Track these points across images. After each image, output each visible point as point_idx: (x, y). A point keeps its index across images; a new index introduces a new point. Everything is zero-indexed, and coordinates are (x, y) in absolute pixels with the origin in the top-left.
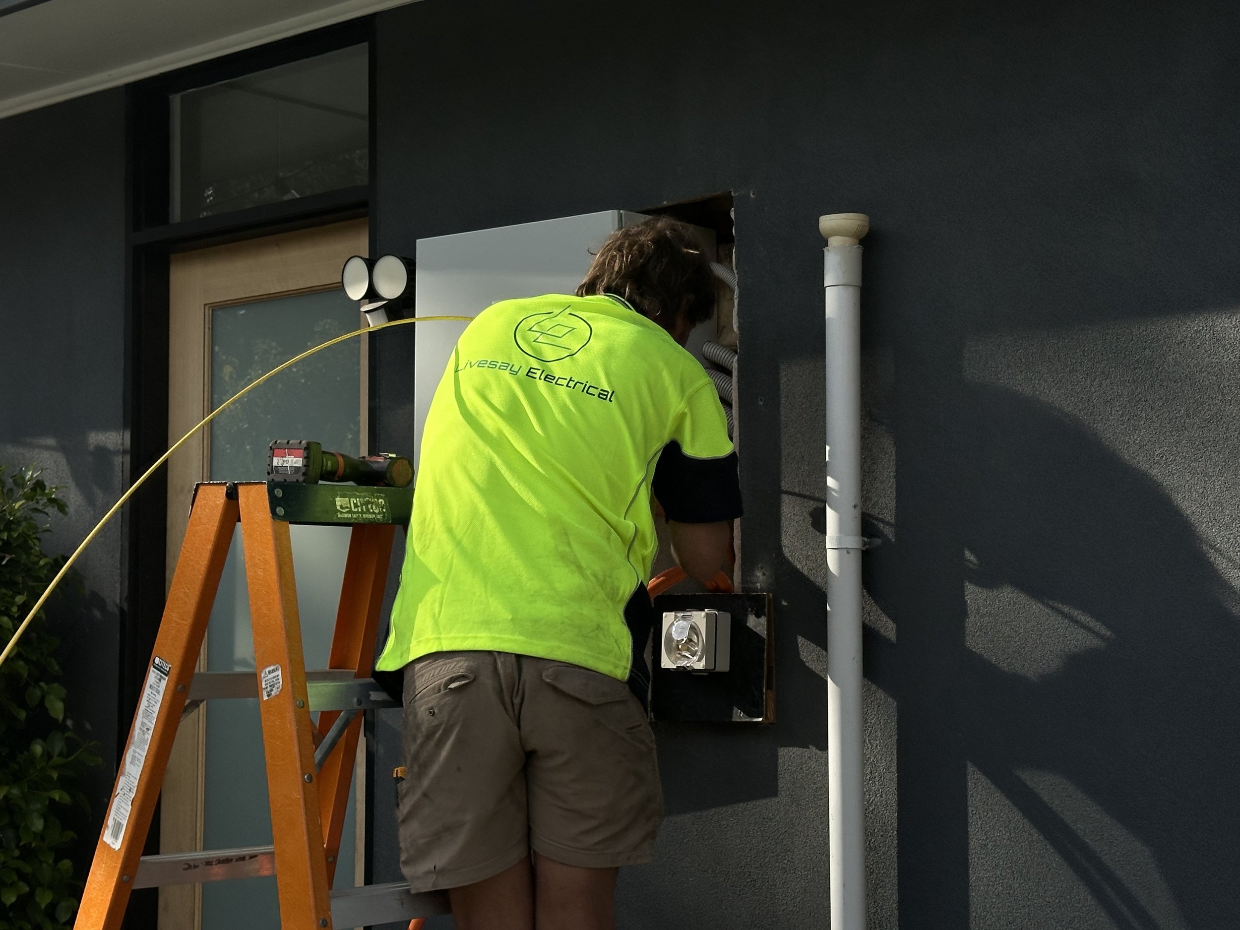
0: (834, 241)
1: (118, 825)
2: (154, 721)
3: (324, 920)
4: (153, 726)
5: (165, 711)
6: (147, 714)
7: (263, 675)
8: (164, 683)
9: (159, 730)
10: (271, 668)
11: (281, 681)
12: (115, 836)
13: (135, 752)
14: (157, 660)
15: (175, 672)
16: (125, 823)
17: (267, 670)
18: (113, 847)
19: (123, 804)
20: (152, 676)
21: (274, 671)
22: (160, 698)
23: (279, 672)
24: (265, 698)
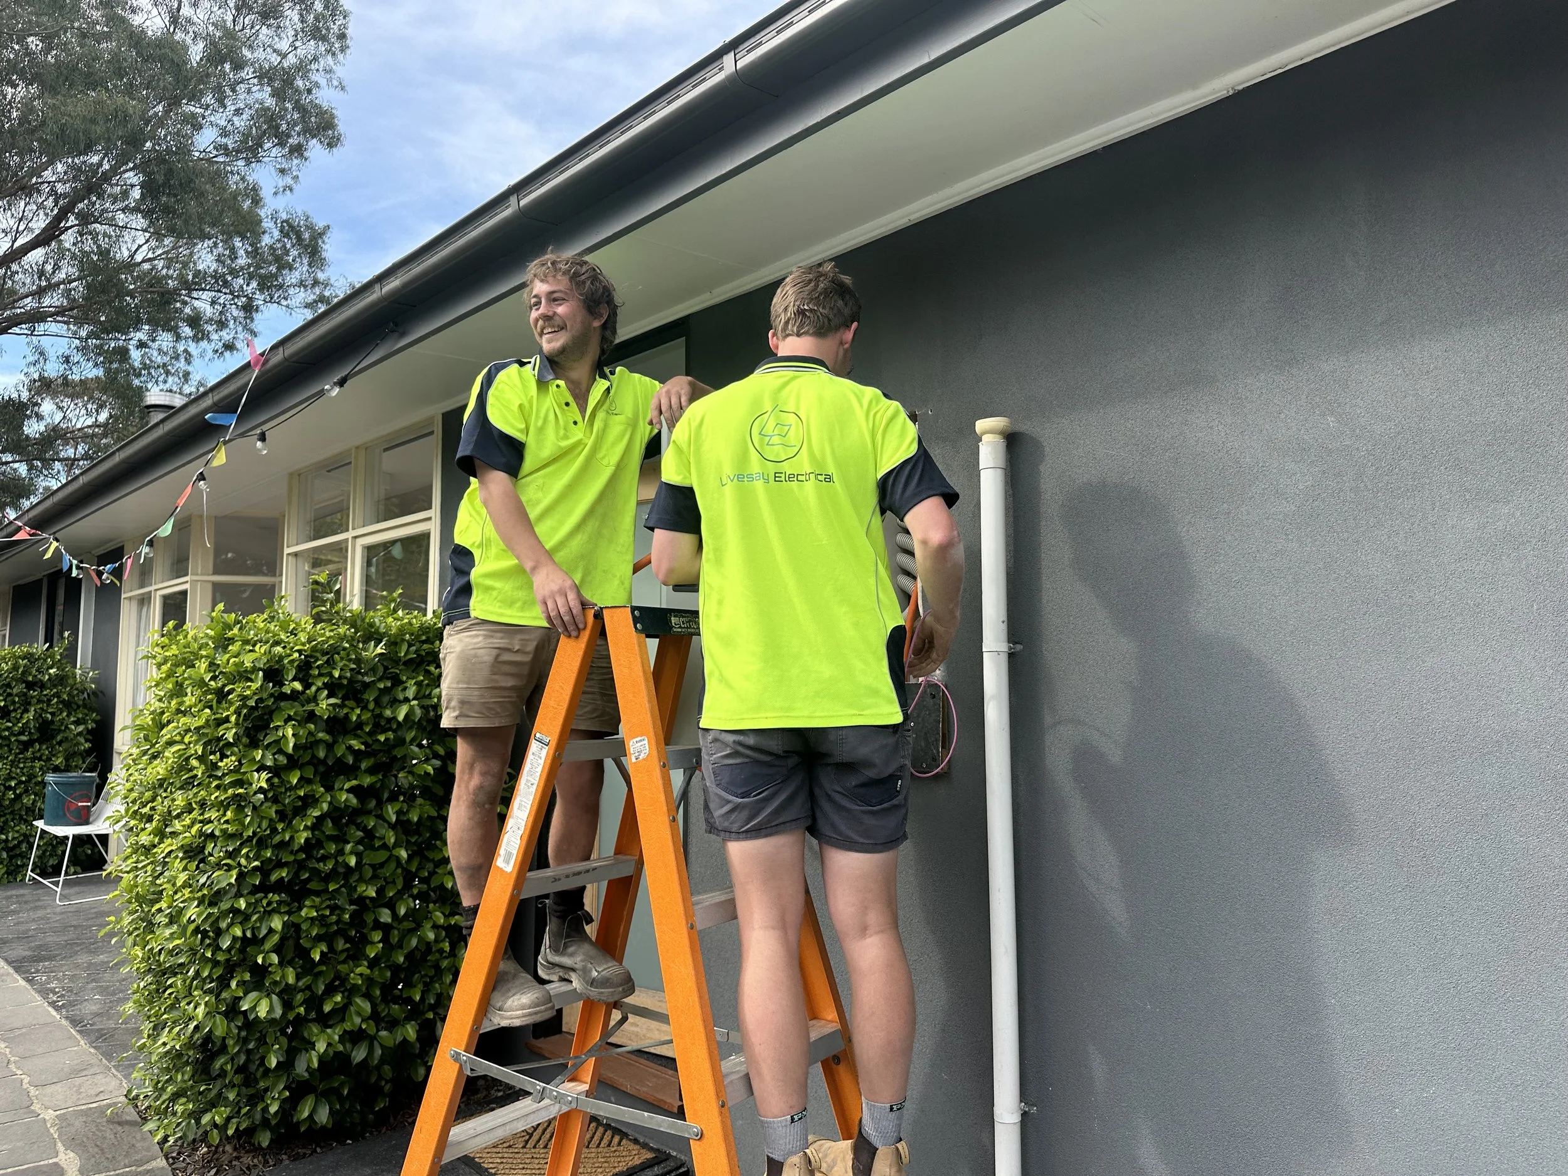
0: (985, 438)
1: (509, 854)
2: (538, 779)
3: (692, 924)
4: (536, 783)
5: (546, 771)
6: (531, 773)
7: (631, 744)
8: (544, 752)
9: (542, 785)
10: (639, 739)
11: (647, 748)
12: (507, 862)
13: (521, 801)
14: (538, 735)
15: (553, 744)
16: (515, 852)
17: (635, 740)
18: (506, 870)
19: (513, 839)
20: (534, 747)
21: (641, 741)
22: (542, 762)
23: (646, 742)
24: (634, 760)
